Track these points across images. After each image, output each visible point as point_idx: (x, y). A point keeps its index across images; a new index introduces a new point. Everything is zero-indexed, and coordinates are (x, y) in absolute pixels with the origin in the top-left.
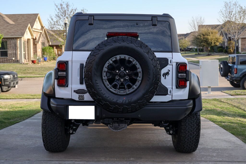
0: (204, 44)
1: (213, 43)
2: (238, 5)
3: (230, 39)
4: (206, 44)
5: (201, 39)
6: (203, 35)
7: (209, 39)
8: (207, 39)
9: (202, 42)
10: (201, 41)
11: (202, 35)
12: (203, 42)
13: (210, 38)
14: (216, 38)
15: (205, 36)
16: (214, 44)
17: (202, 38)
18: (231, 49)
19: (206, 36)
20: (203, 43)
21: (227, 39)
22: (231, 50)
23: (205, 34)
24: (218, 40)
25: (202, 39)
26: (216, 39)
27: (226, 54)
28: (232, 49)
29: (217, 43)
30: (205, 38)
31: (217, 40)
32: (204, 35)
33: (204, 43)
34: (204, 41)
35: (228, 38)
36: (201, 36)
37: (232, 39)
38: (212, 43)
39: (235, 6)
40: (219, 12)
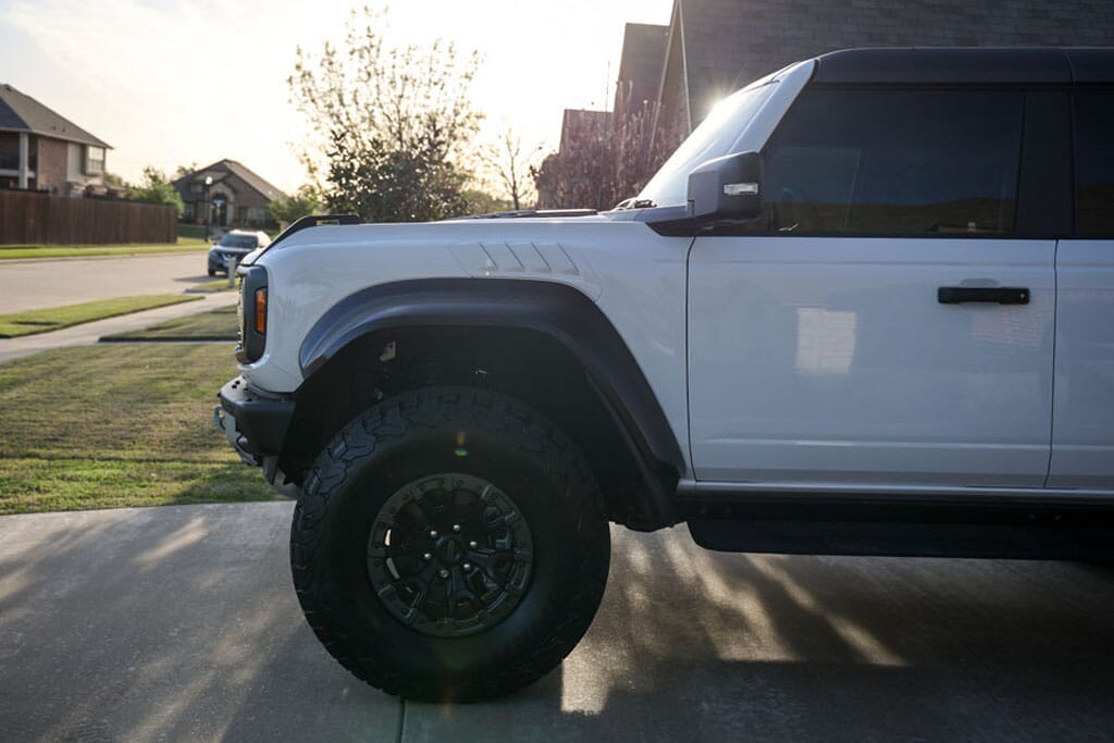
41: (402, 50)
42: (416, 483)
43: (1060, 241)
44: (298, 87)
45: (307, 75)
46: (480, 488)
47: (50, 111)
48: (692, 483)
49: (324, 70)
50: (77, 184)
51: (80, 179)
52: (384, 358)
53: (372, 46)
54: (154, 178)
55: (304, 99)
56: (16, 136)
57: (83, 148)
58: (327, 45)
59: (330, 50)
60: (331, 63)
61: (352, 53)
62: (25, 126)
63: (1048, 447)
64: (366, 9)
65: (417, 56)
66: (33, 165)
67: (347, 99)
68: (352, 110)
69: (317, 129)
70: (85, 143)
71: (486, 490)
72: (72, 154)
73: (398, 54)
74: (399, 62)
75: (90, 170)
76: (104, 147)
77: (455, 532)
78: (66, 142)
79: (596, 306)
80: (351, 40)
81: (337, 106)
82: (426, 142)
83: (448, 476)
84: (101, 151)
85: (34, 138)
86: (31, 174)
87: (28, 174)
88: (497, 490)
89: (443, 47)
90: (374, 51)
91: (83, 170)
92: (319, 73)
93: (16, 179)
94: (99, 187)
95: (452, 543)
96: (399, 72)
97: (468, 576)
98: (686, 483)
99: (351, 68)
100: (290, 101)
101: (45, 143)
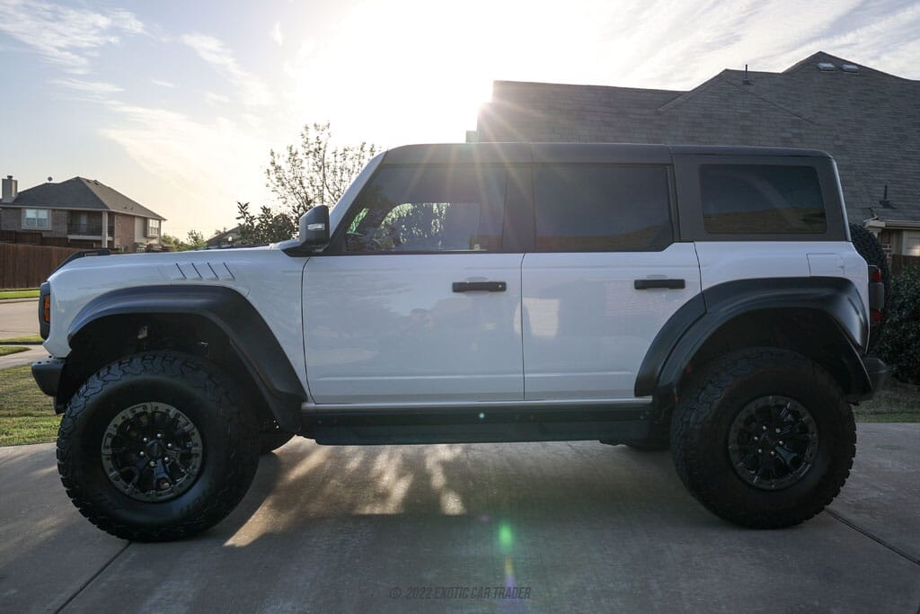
41: (340, 151)
42: (129, 409)
43: (527, 254)
44: (273, 177)
45: (278, 169)
46: (168, 411)
47: (125, 197)
48: (313, 405)
49: (289, 165)
50: (142, 244)
51: (143, 241)
52: (140, 337)
53: (320, 149)
54: (196, 239)
55: (277, 184)
56: (100, 214)
57: (145, 220)
58: (291, 148)
59: (294, 152)
60: (295, 161)
61: (307, 154)
62: (106, 207)
63: (522, 376)
64: (315, 125)
65: (350, 154)
66: (111, 233)
67: (306, 183)
68: (309, 191)
69: (284, 203)
70: (146, 216)
71: (173, 411)
72: (138, 224)
73: (338, 153)
74: (339, 158)
75: (150, 234)
76: (160, 219)
77: (157, 438)
78: (134, 216)
79: (247, 300)
80: (307, 145)
81: (299, 188)
82: (301, 208)
83: (148, 404)
84: (157, 222)
85: (111, 215)
86: (111, 239)
87: (108, 238)
88: (178, 412)
89: (367, 148)
90: (321, 152)
91: (145, 235)
92: (286, 167)
93: (100, 242)
94: (156, 245)
95: (156, 445)
96: (339, 165)
97: (167, 465)
98: (309, 405)
99: (308, 164)
100: (267, 186)
101: (120, 217)
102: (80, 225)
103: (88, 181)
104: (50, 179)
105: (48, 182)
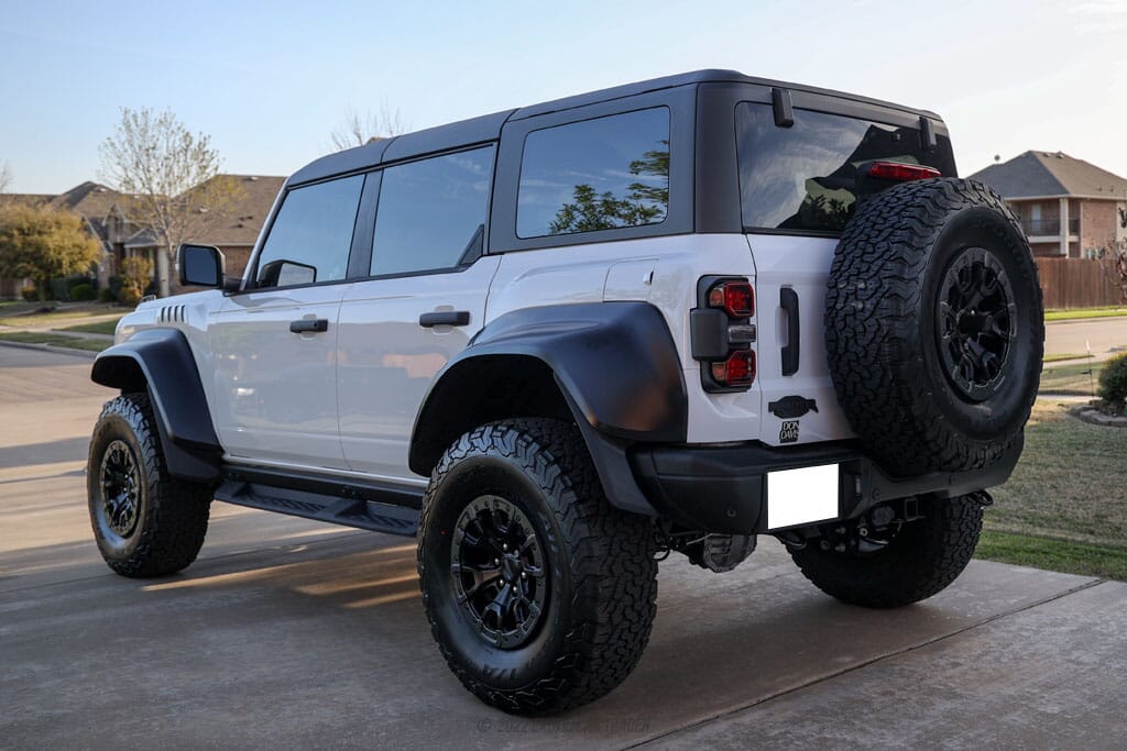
0: (29, 268)
1: (65, 262)
2: (174, 127)
3: (120, 250)
4: (35, 269)
5: (14, 246)
6: (21, 230)
7: (49, 249)
8: (39, 248)
9: (16, 260)
10: (12, 256)
11: (16, 232)
12: (23, 261)
13: (51, 245)
14: (74, 246)
15: (28, 235)
16: (69, 269)
17: (18, 241)
18: (131, 288)
19: (36, 236)
20: (25, 264)
21: (109, 250)
22: (133, 292)
23: (29, 229)
24: (85, 252)
25: (17, 250)
26: (77, 250)
27: (114, 306)
28: (139, 288)
29: (79, 263)
30: (30, 244)
31: (81, 251)
32: (26, 231)
33: (28, 263)
34: (26, 254)
35: (112, 247)
36: (11, 236)
37: (128, 252)
38: (60, 264)
39: (163, 129)
40: (102, 146)
56: (1056, 202)
62: (1067, 192)
66: (1075, 228)
78: (1115, 202)
85: (1075, 202)
86: (1074, 239)
87: (1069, 238)
93: (1057, 245)
101: (1088, 205)
102: (1031, 221)
103: (1045, 155)
104: (997, 158)
105: (995, 162)
